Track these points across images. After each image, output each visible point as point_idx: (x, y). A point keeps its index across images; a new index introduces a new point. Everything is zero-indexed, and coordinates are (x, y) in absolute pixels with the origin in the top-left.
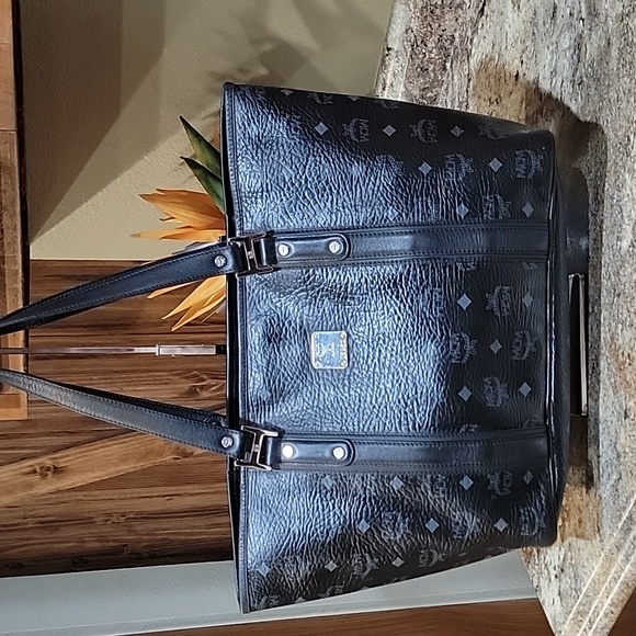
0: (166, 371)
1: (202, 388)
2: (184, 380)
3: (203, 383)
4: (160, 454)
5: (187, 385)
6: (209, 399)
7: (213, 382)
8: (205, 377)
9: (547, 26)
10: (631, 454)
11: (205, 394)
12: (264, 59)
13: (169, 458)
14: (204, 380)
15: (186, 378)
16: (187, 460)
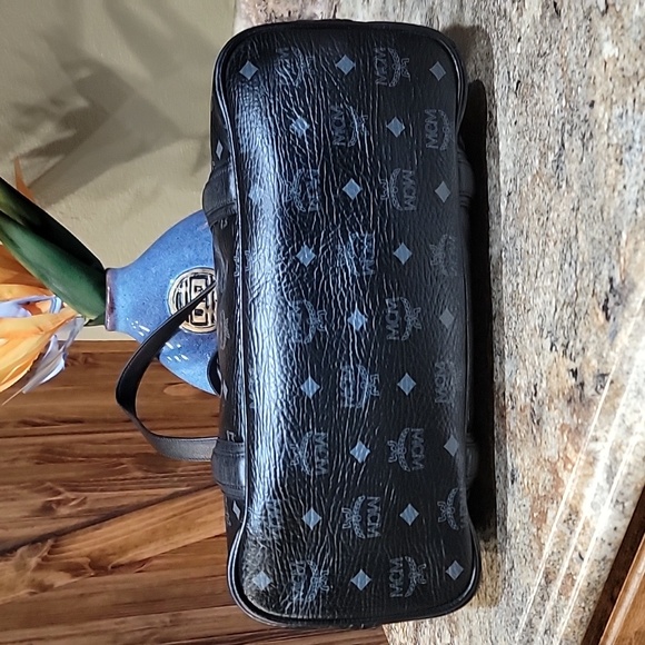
0: (12, 483)
1: (59, 503)
2: (35, 495)
3: (59, 498)
4: (11, 589)
5: (39, 500)
6: (70, 516)
7: (71, 495)
8: (61, 489)
9: (397, 11)
10: (522, 532)
11: (63, 511)
12: (81, 87)
13: (23, 593)
14: (59, 493)
15: (38, 492)
16: (46, 594)
